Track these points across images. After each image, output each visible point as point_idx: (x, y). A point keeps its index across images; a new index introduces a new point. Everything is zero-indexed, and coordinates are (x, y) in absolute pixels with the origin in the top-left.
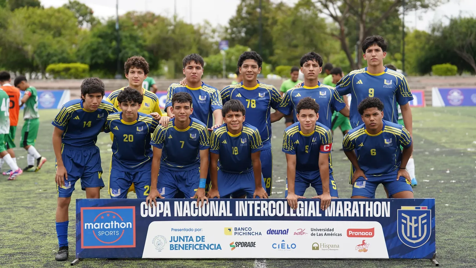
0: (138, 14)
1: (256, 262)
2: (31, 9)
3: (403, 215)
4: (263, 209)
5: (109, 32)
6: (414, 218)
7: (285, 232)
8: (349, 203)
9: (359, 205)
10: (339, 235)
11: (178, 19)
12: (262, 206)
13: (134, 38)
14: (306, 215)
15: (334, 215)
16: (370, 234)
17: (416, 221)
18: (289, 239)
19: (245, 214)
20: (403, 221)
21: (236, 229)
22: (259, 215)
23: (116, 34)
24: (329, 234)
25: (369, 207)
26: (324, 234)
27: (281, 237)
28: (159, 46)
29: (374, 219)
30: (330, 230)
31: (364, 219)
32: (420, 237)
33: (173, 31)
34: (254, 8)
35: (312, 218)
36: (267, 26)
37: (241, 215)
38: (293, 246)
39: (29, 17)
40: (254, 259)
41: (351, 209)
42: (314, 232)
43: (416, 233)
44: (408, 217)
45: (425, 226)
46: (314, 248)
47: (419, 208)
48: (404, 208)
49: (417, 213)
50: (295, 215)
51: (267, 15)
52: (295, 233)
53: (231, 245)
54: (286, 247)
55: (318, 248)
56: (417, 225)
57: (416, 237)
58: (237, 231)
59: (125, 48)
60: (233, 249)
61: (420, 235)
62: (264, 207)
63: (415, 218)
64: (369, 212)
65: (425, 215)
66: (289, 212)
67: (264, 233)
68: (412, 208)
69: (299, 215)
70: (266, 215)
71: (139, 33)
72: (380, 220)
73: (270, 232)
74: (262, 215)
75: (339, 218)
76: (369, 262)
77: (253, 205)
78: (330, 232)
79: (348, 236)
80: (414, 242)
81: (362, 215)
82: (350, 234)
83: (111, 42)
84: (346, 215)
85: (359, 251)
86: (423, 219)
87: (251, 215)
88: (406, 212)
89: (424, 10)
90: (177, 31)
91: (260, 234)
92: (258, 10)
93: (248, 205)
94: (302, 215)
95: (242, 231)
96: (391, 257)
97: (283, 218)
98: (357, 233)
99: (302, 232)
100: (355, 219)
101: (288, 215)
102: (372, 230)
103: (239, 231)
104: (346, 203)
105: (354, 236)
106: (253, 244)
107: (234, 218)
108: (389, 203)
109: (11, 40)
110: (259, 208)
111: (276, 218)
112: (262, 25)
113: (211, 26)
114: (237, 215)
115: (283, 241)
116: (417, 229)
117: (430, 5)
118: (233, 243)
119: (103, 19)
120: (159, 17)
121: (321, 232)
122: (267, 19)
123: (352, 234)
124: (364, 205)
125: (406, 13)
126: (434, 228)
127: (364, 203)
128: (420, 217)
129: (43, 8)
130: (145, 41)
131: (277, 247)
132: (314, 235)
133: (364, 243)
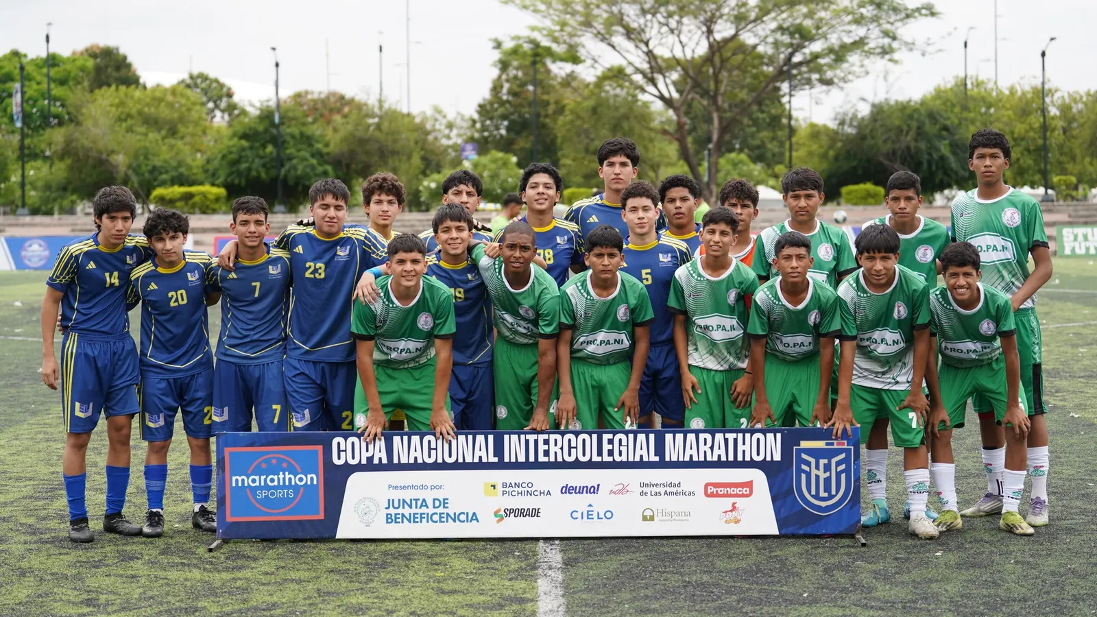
0: (315, 96)
1: (541, 543)
2: (123, 88)
3: (804, 456)
4: (553, 449)
5: (261, 128)
6: (823, 462)
7: (594, 490)
8: (708, 436)
9: (726, 441)
10: (690, 494)
11: (386, 106)
12: (552, 442)
13: (307, 140)
14: (631, 459)
15: (681, 459)
16: (746, 491)
17: (827, 468)
18: (600, 502)
19: (522, 459)
20: (804, 467)
21: (504, 485)
22: (546, 459)
23: (274, 131)
24: (671, 493)
25: (744, 444)
26: (663, 493)
27: (586, 498)
28: (352, 153)
29: (752, 464)
30: (675, 486)
31: (735, 464)
32: (833, 497)
33: (378, 127)
34: (523, 85)
35: (642, 465)
36: (547, 116)
37: (513, 460)
38: (609, 515)
39: (122, 104)
40: (537, 539)
41: (712, 448)
42: (646, 489)
43: (827, 488)
44: (813, 461)
45: (843, 476)
46: (645, 518)
47: (833, 444)
48: (805, 444)
49: (829, 454)
50: (610, 459)
51: (545, 97)
52: (612, 492)
53: (496, 513)
54: (595, 516)
55: (652, 518)
56: (828, 474)
57: (826, 495)
58: (507, 489)
59: (290, 159)
60: (499, 521)
61: (833, 492)
62: (556, 445)
63: (826, 461)
64: (744, 451)
65: (843, 456)
66: (600, 453)
67: (556, 491)
68: (820, 444)
69: (618, 459)
70: (560, 459)
71: (316, 130)
72: (763, 466)
73: (567, 490)
74: (552, 459)
75: (691, 464)
76: (744, 542)
77: (536, 441)
78: (673, 490)
79: (707, 495)
80: (823, 504)
81: (731, 458)
82: (709, 491)
83: (264, 146)
84: (702, 459)
85: (726, 522)
86: (838, 464)
87: (532, 459)
88: (809, 452)
89: (824, 88)
90: (385, 125)
91: (549, 493)
92: (531, 88)
93: (527, 442)
94: (624, 458)
95: (517, 489)
96: (784, 532)
97: (590, 465)
98: (722, 491)
99: (624, 488)
100: (719, 464)
101: (599, 459)
102: (749, 485)
103: (511, 489)
104: (702, 436)
105: (717, 495)
106: (535, 513)
107: (501, 465)
108: (779, 435)
109: (87, 143)
110: (546, 447)
111: (577, 465)
112: (538, 115)
113: (445, 117)
114: (506, 460)
115: (590, 505)
116: (827, 481)
117: (836, 80)
118: (499, 511)
119: (252, 105)
120: (351, 102)
121: (658, 490)
122: (547, 103)
123: (712, 490)
124: (735, 440)
125: (793, 93)
126: (857, 480)
127: (734, 435)
128: (834, 461)
129: (145, 87)
130: (327, 145)
131: (580, 517)
132: (646, 493)
133: (734, 508)
